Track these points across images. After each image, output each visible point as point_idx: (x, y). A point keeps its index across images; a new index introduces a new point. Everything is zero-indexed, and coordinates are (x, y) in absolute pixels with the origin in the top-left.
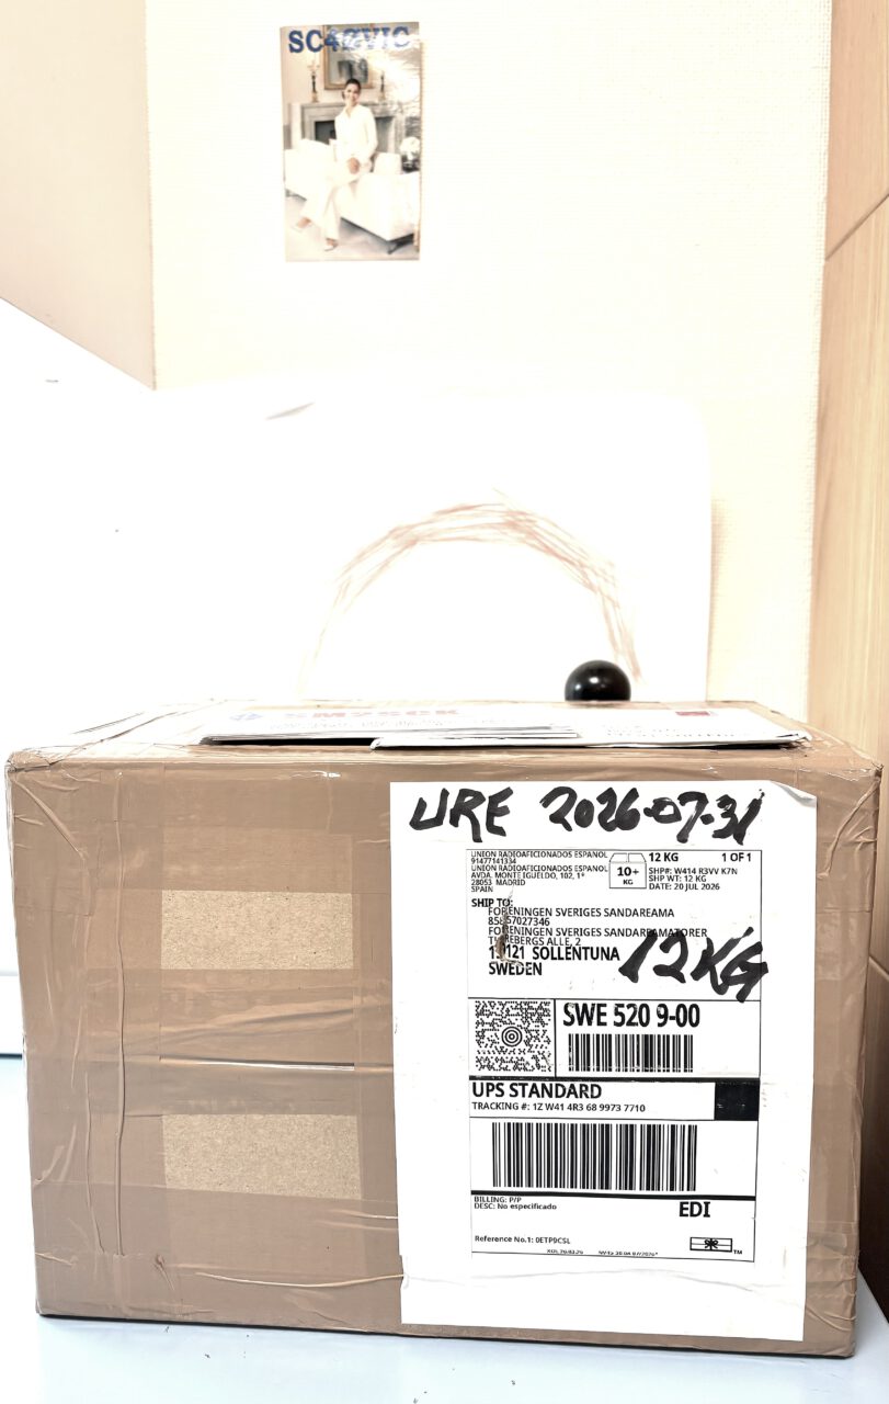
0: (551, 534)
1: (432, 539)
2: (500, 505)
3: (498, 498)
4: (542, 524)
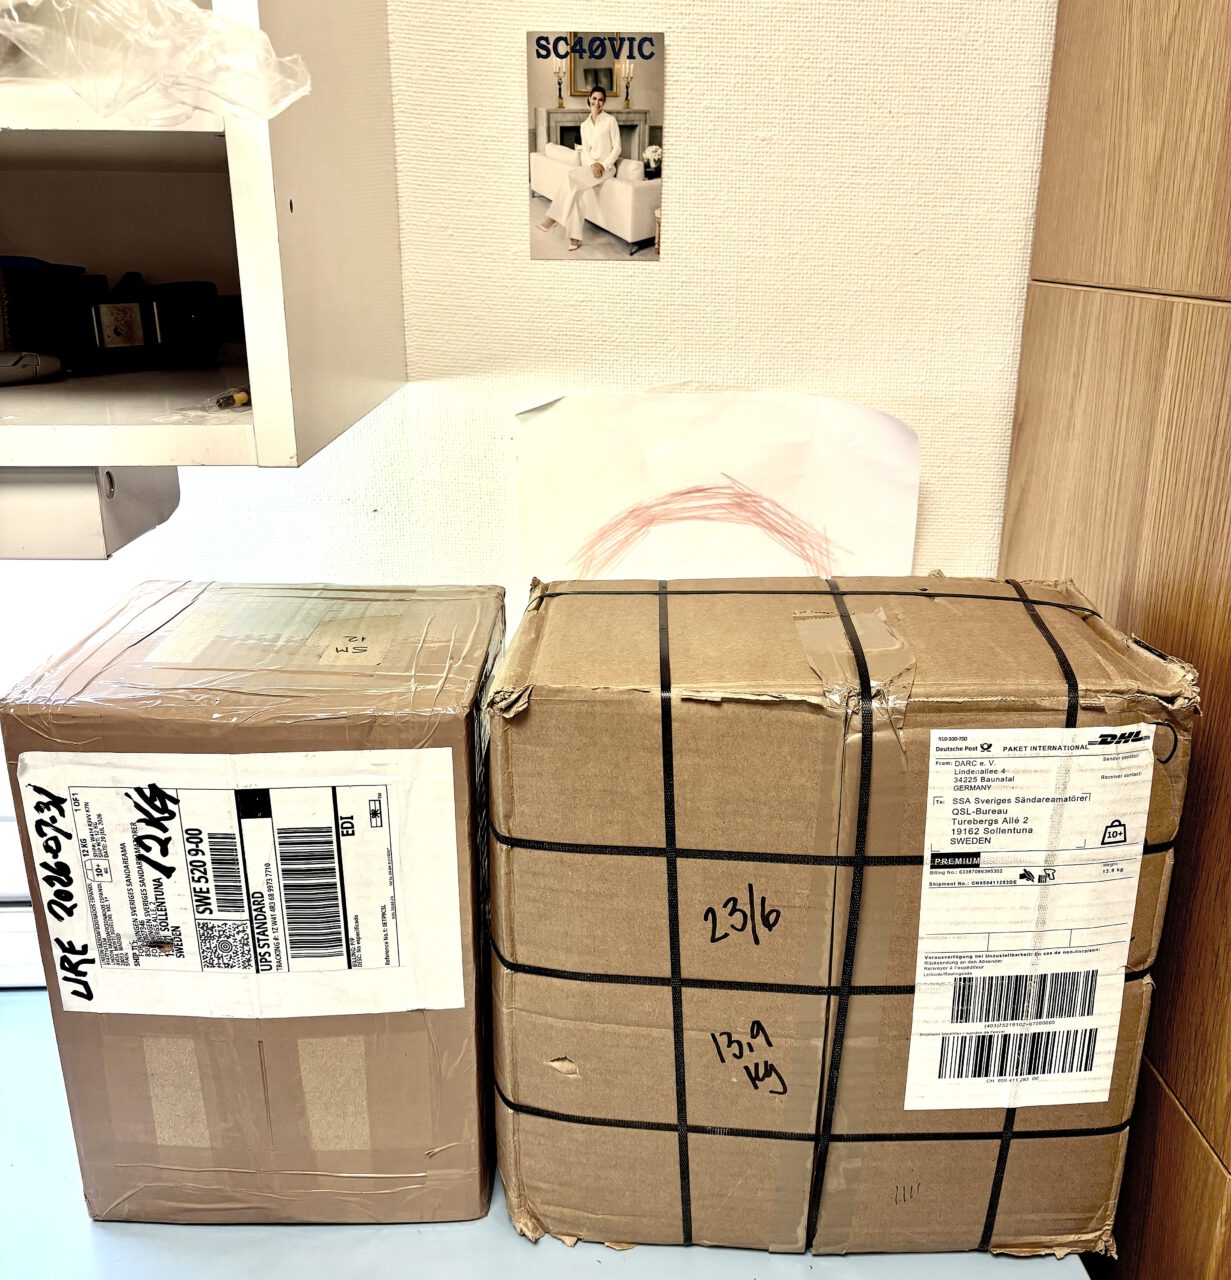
1: (667, 518)
2: (729, 488)
3: (727, 482)
4: (766, 504)
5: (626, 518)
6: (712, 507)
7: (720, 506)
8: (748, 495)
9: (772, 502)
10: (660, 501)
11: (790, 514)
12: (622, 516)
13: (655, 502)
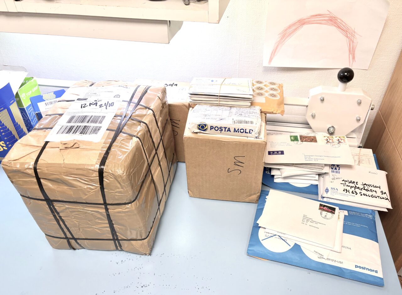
0: (340, 23)
1: (309, 23)
2: (329, 15)
3: (328, 13)
4: (339, 20)
5: (297, 22)
6: (322, 20)
7: (325, 20)
8: (334, 17)
9: (340, 20)
10: (307, 18)
11: (345, 23)
12: (296, 22)
13: (306, 18)
